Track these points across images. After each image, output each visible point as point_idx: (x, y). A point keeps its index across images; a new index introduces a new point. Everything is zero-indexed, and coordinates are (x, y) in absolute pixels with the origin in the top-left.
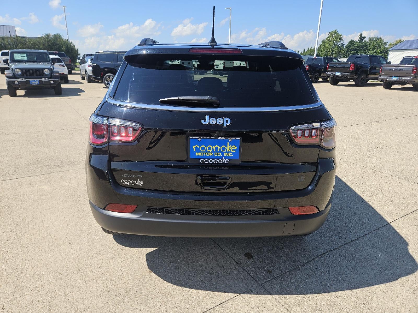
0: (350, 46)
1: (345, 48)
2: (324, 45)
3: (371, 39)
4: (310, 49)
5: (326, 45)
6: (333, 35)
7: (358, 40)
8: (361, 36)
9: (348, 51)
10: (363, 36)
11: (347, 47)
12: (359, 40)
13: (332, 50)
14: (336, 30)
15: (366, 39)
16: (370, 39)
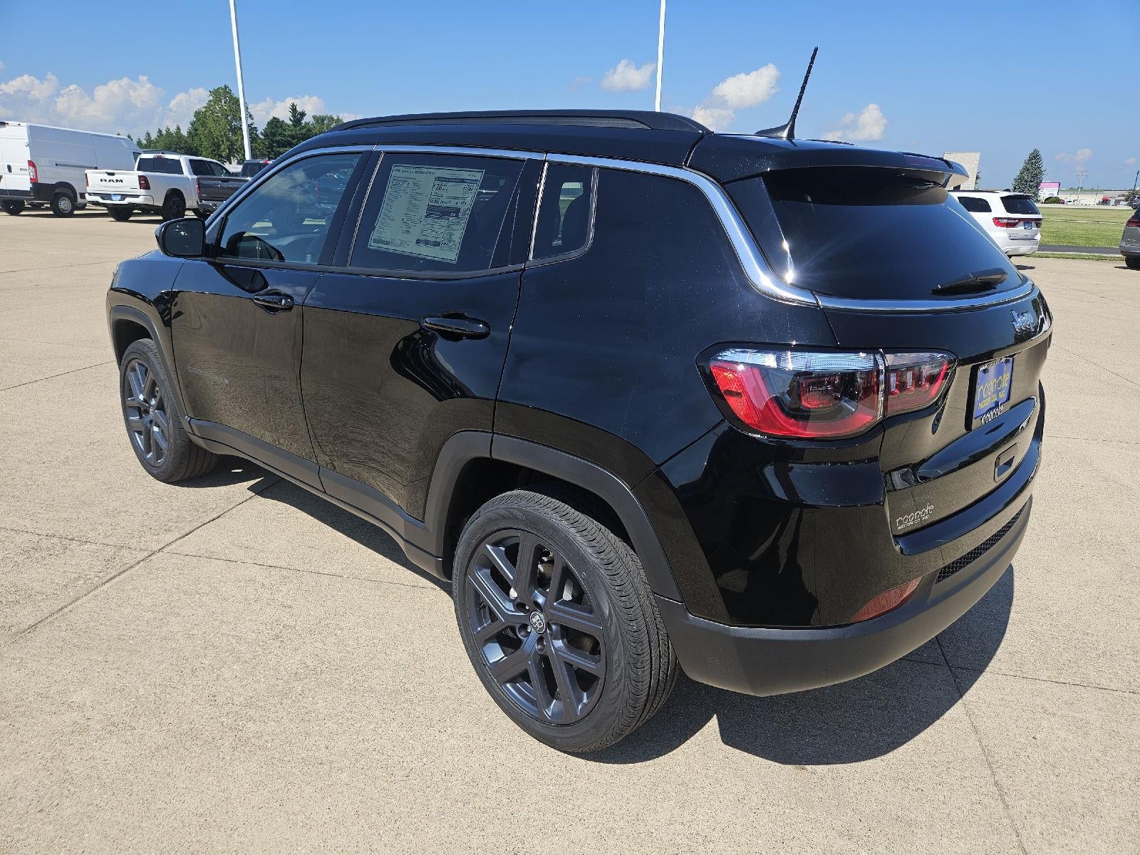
0: (274, 135)
1: (262, 137)
2: (203, 124)
3: (320, 120)
4: (164, 132)
5: (211, 124)
6: (220, 101)
7: (290, 120)
8: (294, 109)
9: (271, 147)
10: (299, 109)
11: (265, 135)
12: (292, 119)
13: (228, 139)
14: (226, 87)
15: (308, 119)
16: (314, 117)
